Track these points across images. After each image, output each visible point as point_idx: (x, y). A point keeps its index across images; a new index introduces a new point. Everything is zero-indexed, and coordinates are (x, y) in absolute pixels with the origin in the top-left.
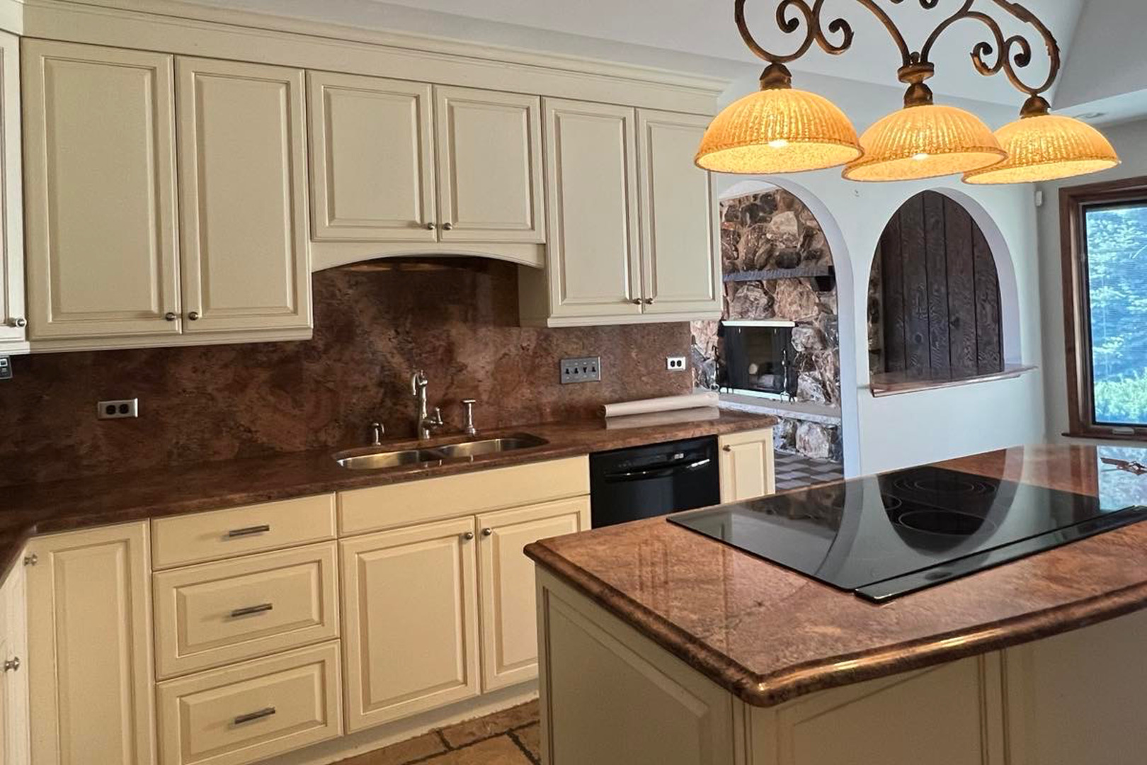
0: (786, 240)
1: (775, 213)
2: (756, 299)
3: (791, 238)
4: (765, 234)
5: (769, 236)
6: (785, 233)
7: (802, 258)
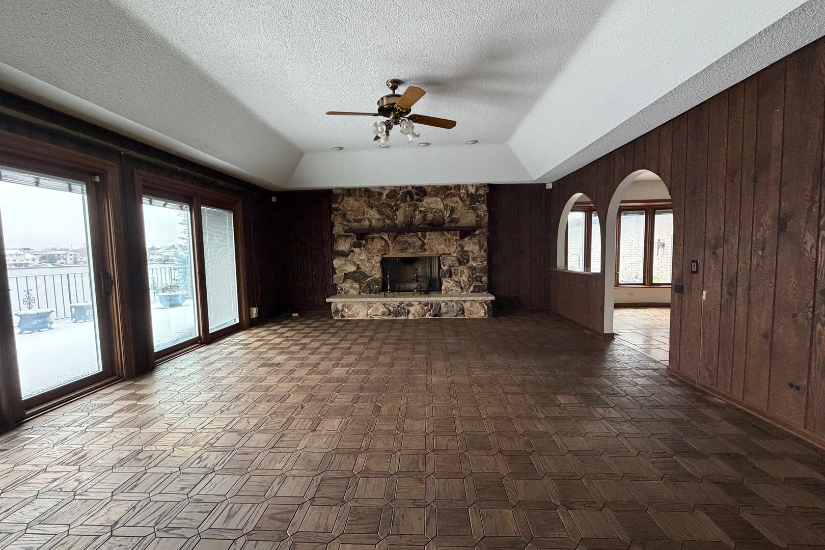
0: (434, 212)
1: (426, 197)
2: (413, 242)
3: (438, 211)
4: (418, 208)
5: (422, 209)
6: (435, 209)
7: (446, 222)
